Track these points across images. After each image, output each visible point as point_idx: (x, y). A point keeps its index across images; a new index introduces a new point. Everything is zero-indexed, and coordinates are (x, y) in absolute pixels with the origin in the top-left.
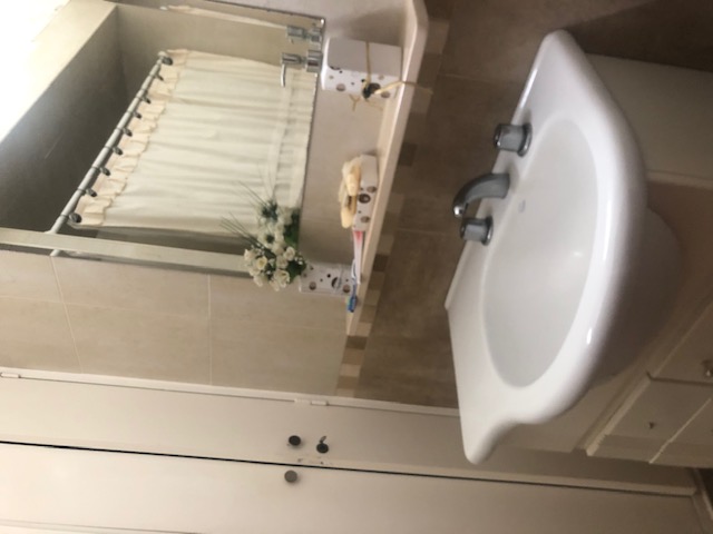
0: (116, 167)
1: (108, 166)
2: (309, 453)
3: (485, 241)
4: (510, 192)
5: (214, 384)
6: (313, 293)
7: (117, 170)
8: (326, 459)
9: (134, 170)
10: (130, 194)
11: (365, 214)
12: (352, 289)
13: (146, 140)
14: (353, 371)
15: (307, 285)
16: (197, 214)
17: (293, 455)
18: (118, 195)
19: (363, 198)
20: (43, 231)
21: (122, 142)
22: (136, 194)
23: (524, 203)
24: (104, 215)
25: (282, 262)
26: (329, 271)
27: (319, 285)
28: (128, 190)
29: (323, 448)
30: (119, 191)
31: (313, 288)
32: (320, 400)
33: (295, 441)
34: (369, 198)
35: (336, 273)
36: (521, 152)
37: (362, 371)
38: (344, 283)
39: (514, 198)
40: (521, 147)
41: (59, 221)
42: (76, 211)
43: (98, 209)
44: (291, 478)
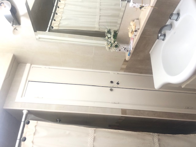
0: (58, 12)
1: (56, 12)
2: (115, 84)
3: (163, 40)
4: (172, 29)
5: (92, 69)
6: (120, 51)
7: (59, 13)
8: (119, 86)
9: (63, 12)
10: (63, 20)
11: (135, 34)
12: (129, 50)
13: (64, 3)
14: (124, 67)
15: (119, 50)
16: (81, 25)
17: (111, 85)
18: (60, 20)
19: (136, 31)
20: (45, 31)
21: (58, 4)
22: (65, 19)
23: (175, 32)
24: (59, 26)
25: (114, 45)
26: (124, 46)
27: (121, 50)
28: (63, 18)
29: (118, 83)
30: (61, 19)
31: (120, 50)
32: (116, 72)
33: (112, 82)
34: (137, 31)
35: (125, 47)
36: (177, 20)
37: (126, 67)
38: (127, 49)
39: (172, 31)
40: (177, 19)
41: (48, 28)
42: (52, 25)
43: (57, 25)
44: (111, 90)
